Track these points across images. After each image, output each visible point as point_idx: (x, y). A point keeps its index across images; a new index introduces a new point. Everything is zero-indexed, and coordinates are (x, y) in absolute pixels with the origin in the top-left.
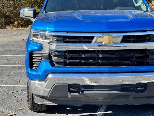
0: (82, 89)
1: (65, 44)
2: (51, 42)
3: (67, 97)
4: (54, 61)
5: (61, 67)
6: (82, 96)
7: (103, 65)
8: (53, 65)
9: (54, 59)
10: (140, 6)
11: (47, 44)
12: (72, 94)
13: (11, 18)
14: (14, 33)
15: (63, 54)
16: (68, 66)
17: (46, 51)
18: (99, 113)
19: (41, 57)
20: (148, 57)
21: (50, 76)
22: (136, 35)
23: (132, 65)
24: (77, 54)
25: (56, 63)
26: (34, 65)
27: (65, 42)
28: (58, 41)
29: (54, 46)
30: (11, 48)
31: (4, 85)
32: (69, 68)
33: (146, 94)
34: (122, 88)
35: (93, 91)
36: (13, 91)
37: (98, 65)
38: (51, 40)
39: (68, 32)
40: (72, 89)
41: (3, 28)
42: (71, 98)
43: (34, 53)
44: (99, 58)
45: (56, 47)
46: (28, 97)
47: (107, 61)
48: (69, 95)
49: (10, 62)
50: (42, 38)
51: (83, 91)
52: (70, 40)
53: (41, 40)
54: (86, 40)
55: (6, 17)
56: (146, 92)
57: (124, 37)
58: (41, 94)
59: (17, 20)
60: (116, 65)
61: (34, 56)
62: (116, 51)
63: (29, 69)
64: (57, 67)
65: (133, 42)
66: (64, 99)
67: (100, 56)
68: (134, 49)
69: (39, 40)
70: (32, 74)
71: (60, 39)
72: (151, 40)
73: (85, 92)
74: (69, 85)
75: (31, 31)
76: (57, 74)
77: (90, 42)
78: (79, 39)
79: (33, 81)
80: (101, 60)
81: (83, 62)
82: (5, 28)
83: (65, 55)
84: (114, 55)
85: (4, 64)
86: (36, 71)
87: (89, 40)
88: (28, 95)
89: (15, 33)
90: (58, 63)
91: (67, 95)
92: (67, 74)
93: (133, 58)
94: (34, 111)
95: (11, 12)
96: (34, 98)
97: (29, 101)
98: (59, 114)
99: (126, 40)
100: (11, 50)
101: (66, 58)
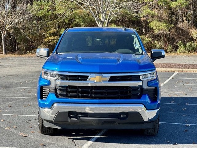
0: (79, 115)
1: (67, 81)
2: (57, 79)
3: (68, 121)
4: (59, 94)
5: (64, 98)
6: (79, 121)
7: (95, 98)
8: (57, 97)
9: (59, 92)
10: (138, 49)
11: (54, 81)
12: (71, 119)
13: (33, 42)
14: (35, 61)
15: (65, 89)
16: (69, 98)
17: (53, 86)
18: (96, 136)
19: (49, 90)
20: (130, 92)
21: (55, 105)
22: (121, 76)
23: (118, 98)
24: (76, 89)
25: (60, 95)
26: (43, 97)
27: (67, 79)
28: (62, 79)
29: (59, 82)
30: (30, 79)
31: (21, 115)
32: (69, 99)
33: (127, 120)
34: (109, 115)
35: (87, 117)
36: (28, 120)
37: (92, 97)
38: (57, 78)
39: (69, 72)
40: (71, 115)
41: (23, 54)
42: (71, 122)
43: (44, 87)
44: (92, 93)
45: (60, 83)
46: (39, 122)
47: (98, 95)
48: (69, 120)
49: (28, 94)
50: (51, 76)
51: (80, 117)
52: (71, 78)
53: (49, 77)
54: (82, 78)
55: (27, 41)
56: (127, 119)
57: (112, 77)
58: (49, 119)
59: (41, 45)
60: (105, 98)
61: (44, 90)
62: (105, 87)
63: (40, 100)
64: (61, 99)
65: (119, 80)
66: (65, 123)
67: (93, 91)
68: (119, 87)
69: (48, 77)
70: (42, 103)
71: (63, 77)
72: (132, 80)
73: (81, 118)
74: (69, 112)
75: (42, 70)
76: (60, 104)
77: (86, 80)
78: (77, 78)
79: (43, 109)
80: (94, 94)
81: (80, 95)
82: (26, 53)
83: (66, 90)
84: (104, 90)
85: (21, 96)
86: (45, 101)
87: (85, 78)
88: (39, 120)
89: (37, 61)
90: (62, 95)
91: (68, 120)
92: (68, 104)
93: (118, 93)
94: (44, 134)
95: (33, 35)
96: (43, 122)
97: (40, 125)
98: (64, 137)
99: (112, 79)
100: (30, 81)
101: (67, 92)
